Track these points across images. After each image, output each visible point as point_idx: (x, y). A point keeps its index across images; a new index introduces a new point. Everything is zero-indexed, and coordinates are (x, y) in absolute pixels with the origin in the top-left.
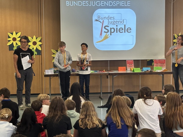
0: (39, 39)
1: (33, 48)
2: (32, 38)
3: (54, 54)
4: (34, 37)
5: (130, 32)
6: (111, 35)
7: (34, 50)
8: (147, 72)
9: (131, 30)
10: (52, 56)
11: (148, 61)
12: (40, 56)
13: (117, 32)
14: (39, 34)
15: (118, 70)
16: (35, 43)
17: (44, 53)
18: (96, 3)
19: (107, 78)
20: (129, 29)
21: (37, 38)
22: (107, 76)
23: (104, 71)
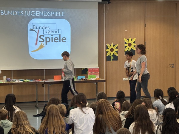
5: (65, 41)
6: (46, 44)
8: (82, 80)
9: (65, 39)
11: (82, 69)
13: (52, 42)
15: (53, 78)
18: (31, 13)
19: (43, 87)
20: (64, 39)
22: (43, 85)
23: (39, 80)
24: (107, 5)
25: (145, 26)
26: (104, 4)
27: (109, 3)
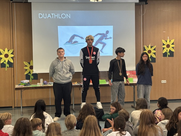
0: (11, 51)
2: (4, 51)
7: (6, 63)
10: (25, 68)
12: (12, 68)
14: (11, 46)
16: (6, 56)
17: (16, 66)
21: (8, 51)
24: (144, 6)
26: (141, 5)
27: (146, 3)
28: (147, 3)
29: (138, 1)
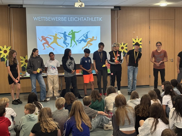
0: (9, 48)
1: (4, 56)
2: (3, 47)
3: (22, 60)
4: (5, 47)
7: (5, 57)
10: (21, 61)
14: (9, 44)
16: (5, 52)
21: (7, 47)
24: (118, 11)
25: (150, 28)
28: (121, 9)
29: (113, 8)
